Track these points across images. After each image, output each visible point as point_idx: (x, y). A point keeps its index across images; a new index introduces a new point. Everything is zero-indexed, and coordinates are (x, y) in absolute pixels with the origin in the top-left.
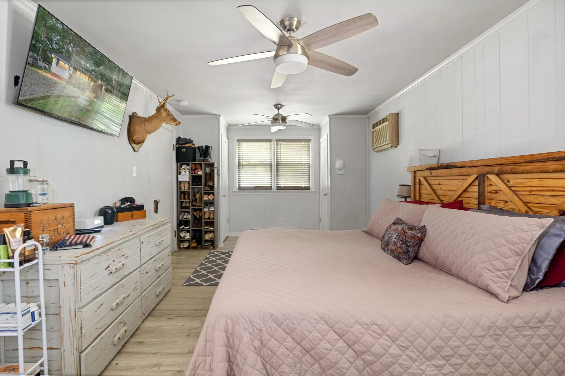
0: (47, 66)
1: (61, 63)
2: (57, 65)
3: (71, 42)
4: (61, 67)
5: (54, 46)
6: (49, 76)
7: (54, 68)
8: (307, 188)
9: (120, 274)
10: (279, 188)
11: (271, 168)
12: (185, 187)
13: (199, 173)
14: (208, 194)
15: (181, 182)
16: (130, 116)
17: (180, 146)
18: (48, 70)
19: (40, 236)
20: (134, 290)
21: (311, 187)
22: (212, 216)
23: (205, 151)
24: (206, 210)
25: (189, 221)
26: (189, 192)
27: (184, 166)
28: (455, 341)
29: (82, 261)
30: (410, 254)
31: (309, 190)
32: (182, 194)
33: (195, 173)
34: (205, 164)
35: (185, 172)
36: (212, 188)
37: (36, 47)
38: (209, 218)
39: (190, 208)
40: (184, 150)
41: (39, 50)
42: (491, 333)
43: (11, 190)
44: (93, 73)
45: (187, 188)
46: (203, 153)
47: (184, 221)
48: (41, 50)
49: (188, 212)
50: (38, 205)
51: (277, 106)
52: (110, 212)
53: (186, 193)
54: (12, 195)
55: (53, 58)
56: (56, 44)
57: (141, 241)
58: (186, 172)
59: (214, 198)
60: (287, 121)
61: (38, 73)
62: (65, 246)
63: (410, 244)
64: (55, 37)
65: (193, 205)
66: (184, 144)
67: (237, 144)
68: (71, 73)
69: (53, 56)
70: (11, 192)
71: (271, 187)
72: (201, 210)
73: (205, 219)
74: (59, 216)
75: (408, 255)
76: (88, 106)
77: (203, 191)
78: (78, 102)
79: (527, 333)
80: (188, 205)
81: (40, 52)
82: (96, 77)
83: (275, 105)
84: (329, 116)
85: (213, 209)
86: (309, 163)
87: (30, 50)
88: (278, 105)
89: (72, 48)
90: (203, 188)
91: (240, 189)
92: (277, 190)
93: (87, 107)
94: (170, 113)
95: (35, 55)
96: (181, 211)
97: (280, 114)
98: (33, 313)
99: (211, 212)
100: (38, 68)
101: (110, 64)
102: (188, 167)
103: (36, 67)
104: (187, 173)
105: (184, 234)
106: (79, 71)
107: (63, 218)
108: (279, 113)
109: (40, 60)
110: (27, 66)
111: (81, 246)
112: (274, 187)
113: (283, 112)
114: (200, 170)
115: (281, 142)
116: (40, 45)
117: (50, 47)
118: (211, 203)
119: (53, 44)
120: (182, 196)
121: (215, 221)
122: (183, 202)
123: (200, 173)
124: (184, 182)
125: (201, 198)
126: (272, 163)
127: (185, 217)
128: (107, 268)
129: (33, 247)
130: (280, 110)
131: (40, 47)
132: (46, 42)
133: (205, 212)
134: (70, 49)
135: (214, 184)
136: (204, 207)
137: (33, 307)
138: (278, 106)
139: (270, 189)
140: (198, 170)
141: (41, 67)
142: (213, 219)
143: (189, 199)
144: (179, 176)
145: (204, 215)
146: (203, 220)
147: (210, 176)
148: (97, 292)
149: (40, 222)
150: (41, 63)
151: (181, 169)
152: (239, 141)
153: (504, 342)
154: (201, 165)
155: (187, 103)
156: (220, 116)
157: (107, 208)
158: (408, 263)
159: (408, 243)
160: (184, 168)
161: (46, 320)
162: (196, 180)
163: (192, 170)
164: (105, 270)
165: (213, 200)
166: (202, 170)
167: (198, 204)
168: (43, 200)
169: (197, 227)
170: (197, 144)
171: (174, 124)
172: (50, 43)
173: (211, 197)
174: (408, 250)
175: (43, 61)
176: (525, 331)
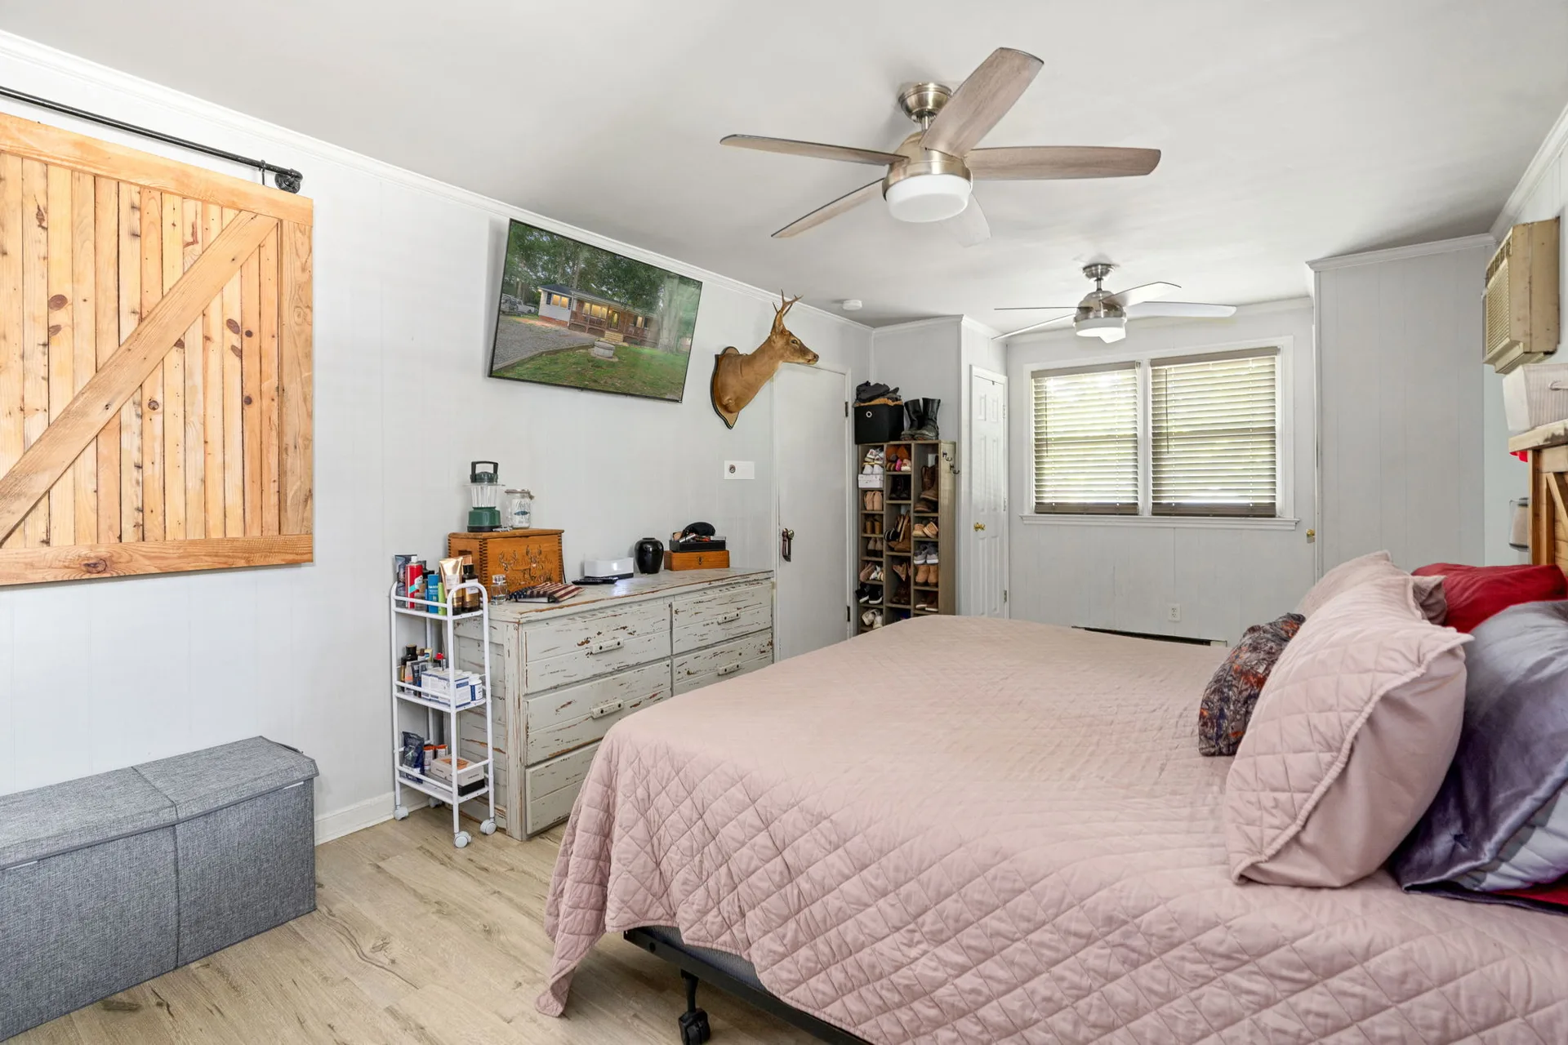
0: (533, 309)
1: (555, 297)
2: (548, 302)
3: (568, 259)
4: (556, 304)
5: (539, 274)
6: (538, 323)
7: (544, 309)
8: (1267, 512)
9: (615, 660)
10: (1160, 510)
11: (1136, 448)
12: (875, 504)
13: (903, 468)
14: (924, 521)
15: (865, 491)
16: (717, 356)
17: (862, 404)
18: (536, 313)
19: (494, 577)
20: (651, 698)
21: (1279, 503)
22: (932, 579)
23: (924, 413)
24: (918, 561)
25: (882, 586)
26: (882, 515)
27: (872, 454)
28: (1000, 919)
29: (529, 622)
30: (1225, 724)
31: (1274, 516)
32: (867, 520)
33: (895, 470)
34: (916, 444)
35: (873, 466)
36: (934, 506)
37: (512, 285)
38: (926, 583)
39: (884, 556)
40: (869, 414)
41: (517, 288)
42: (1115, 937)
43: (476, 506)
44: (615, 299)
45: (877, 506)
46: (917, 417)
47: (871, 585)
48: (520, 287)
49: (880, 564)
50: (503, 529)
51: (1093, 268)
52: (651, 549)
53: (876, 517)
54: (476, 514)
55: (540, 293)
56: (544, 269)
57: (674, 609)
58: (875, 466)
59: (938, 533)
60: (1125, 309)
61: (519, 323)
62: (525, 597)
63: (1231, 693)
64: (540, 259)
65: (892, 549)
66: (871, 399)
67: (1034, 384)
68: (574, 309)
69: (540, 290)
70: (475, 508)
71: (1137, 504)
72: (908, 560)
73: (916, 584)
74: (534, 549)
75: (1219, 726)
76: (611, 358)
77: (912, 515)
78: (592, 355)
79: (1245, 984)
80: (879, 546)
81: (519, 290)
82: (622, 304)
83: (1085, 269)
84: (1311, 264)
85: (936, 561)
86: (1273, 428)
87: (502, 291)
88: (1096, 265)
89: (570, 268)
90: (912, 506)
91: (1042, 509)
92: (1154, 514)
93: (611, 360)
94: (792, 339)
95: (512, 297)
96: (868, 562)
97: (1104, 292)
98: (473, 687)
99: (932, 568)
100: (519, 315)
101: (650, 273)
102: (882, 455)
103: (515, 315)
104: (878, 469)
105: (871, 616)
106: (588, 302)
107: (540, 553)
108: (1099, 289)
109: (520, 303)
110: (501, 317)
111: (545, 600)
112: (1145, 503)
113: (1110, 284)
114: (905, 461)
115: (1166, 367)
116: (518, 280)
117: (534, 277)
118: (929, 545)
119: (538, 272)
120: (869, 524)
121: (940, 590)
122: (870, 538)
123: (907, 468)
124: (872, 490)
125: (909, 530)
126: (1140, 433)
127: (872, 576)
128: (583, 644)
129: (477, 591)
130: (1105, 278)
131: (518, 283)
132: (527, 272)
133: (916, 568)
134: (569, 270)
135: (937, 496)
136: (915, 555)
137: (474, 680)
138: (1097, 271)
139: (1130, 510)
140: (902, 461)
141: (523, 313)
142: (936, 585)
143: (881, 532)
144: (860, 476)
145: (916, 574)
146: (913, 587)
147: (931, 476)
148: (560, 679)
149: (501, 556)
150: (522, 308)
151: (867, 459)
152: (1036, 375)
153: (1153, 978)
154: (908, 447)
155: (859, 304)
156: (961, 317)
157: (648, 543)
158: (1213, 750)
159: (1226, 690)
160: (873, 457)
161: (492, 704)
162: (898, 485)
163: (889, 461)
164: (579, 645)
165: (937, 535)
166: (910, 460)
167: (900, 546)
168: (520, 522)
169: (899, 603)
170: (906, 397)
171: (801, 361)
172: (531, 271)
173: (929, 530)
174: (1221, 710)
175: (525, 303)
176: (1241, 975)
